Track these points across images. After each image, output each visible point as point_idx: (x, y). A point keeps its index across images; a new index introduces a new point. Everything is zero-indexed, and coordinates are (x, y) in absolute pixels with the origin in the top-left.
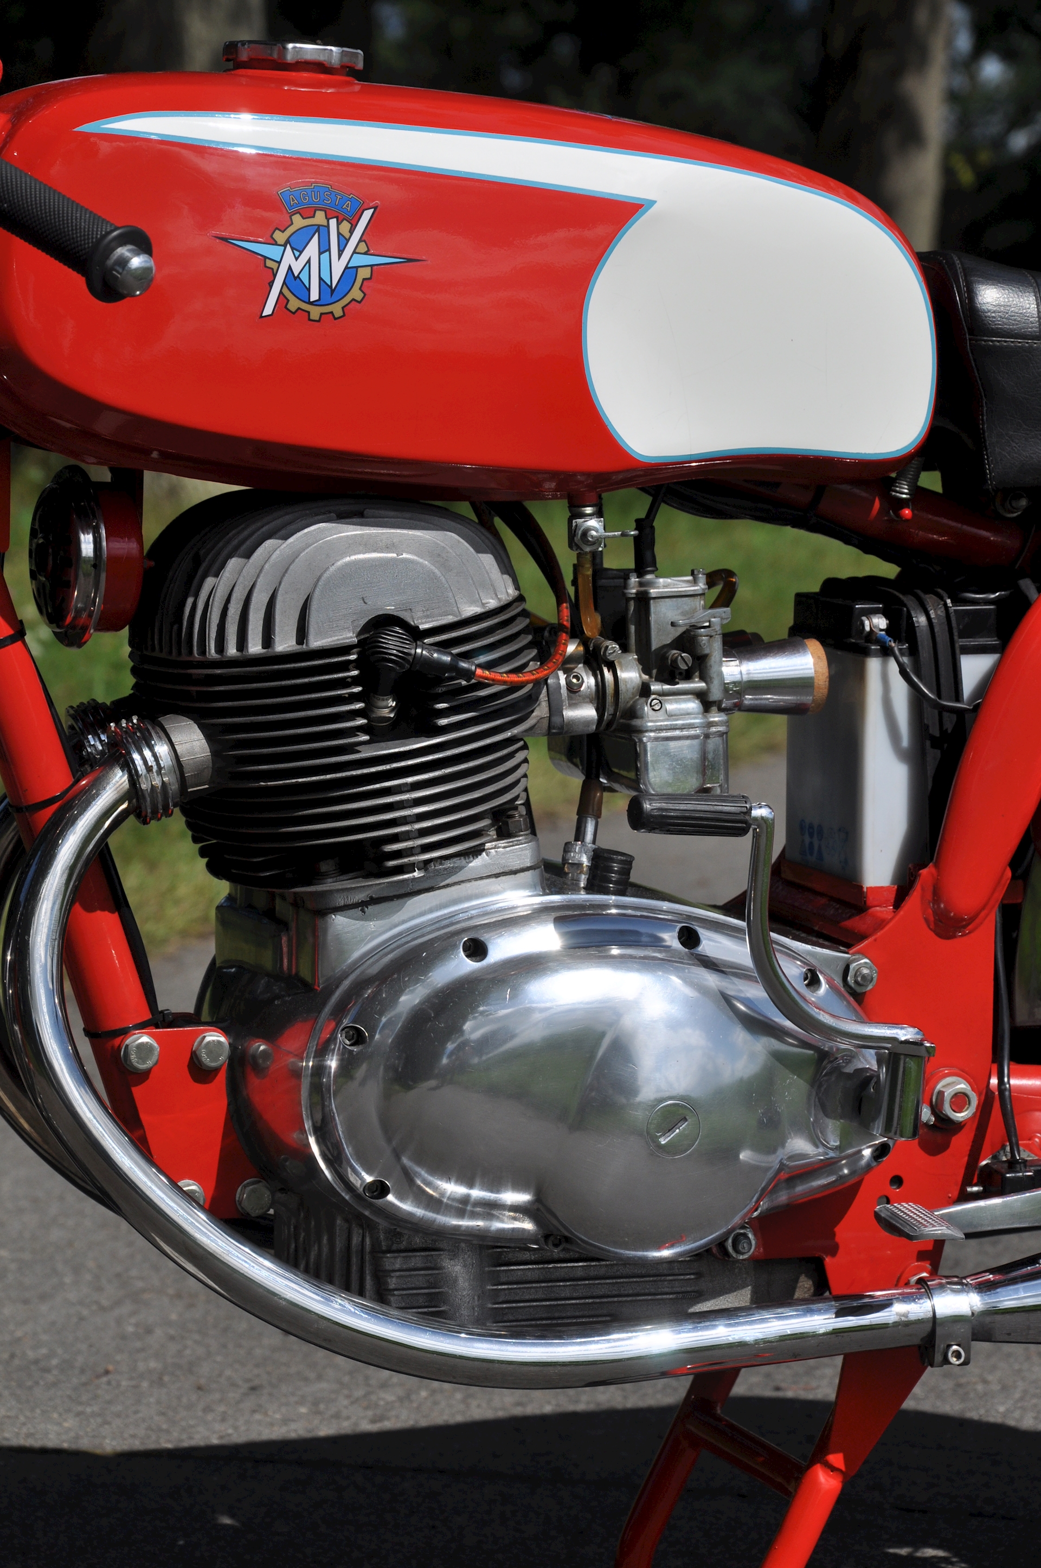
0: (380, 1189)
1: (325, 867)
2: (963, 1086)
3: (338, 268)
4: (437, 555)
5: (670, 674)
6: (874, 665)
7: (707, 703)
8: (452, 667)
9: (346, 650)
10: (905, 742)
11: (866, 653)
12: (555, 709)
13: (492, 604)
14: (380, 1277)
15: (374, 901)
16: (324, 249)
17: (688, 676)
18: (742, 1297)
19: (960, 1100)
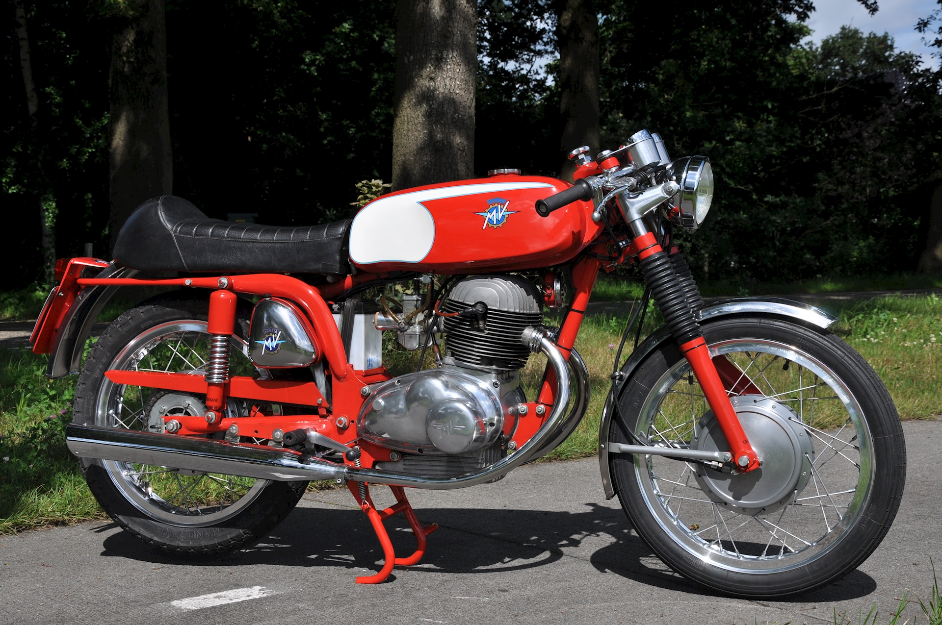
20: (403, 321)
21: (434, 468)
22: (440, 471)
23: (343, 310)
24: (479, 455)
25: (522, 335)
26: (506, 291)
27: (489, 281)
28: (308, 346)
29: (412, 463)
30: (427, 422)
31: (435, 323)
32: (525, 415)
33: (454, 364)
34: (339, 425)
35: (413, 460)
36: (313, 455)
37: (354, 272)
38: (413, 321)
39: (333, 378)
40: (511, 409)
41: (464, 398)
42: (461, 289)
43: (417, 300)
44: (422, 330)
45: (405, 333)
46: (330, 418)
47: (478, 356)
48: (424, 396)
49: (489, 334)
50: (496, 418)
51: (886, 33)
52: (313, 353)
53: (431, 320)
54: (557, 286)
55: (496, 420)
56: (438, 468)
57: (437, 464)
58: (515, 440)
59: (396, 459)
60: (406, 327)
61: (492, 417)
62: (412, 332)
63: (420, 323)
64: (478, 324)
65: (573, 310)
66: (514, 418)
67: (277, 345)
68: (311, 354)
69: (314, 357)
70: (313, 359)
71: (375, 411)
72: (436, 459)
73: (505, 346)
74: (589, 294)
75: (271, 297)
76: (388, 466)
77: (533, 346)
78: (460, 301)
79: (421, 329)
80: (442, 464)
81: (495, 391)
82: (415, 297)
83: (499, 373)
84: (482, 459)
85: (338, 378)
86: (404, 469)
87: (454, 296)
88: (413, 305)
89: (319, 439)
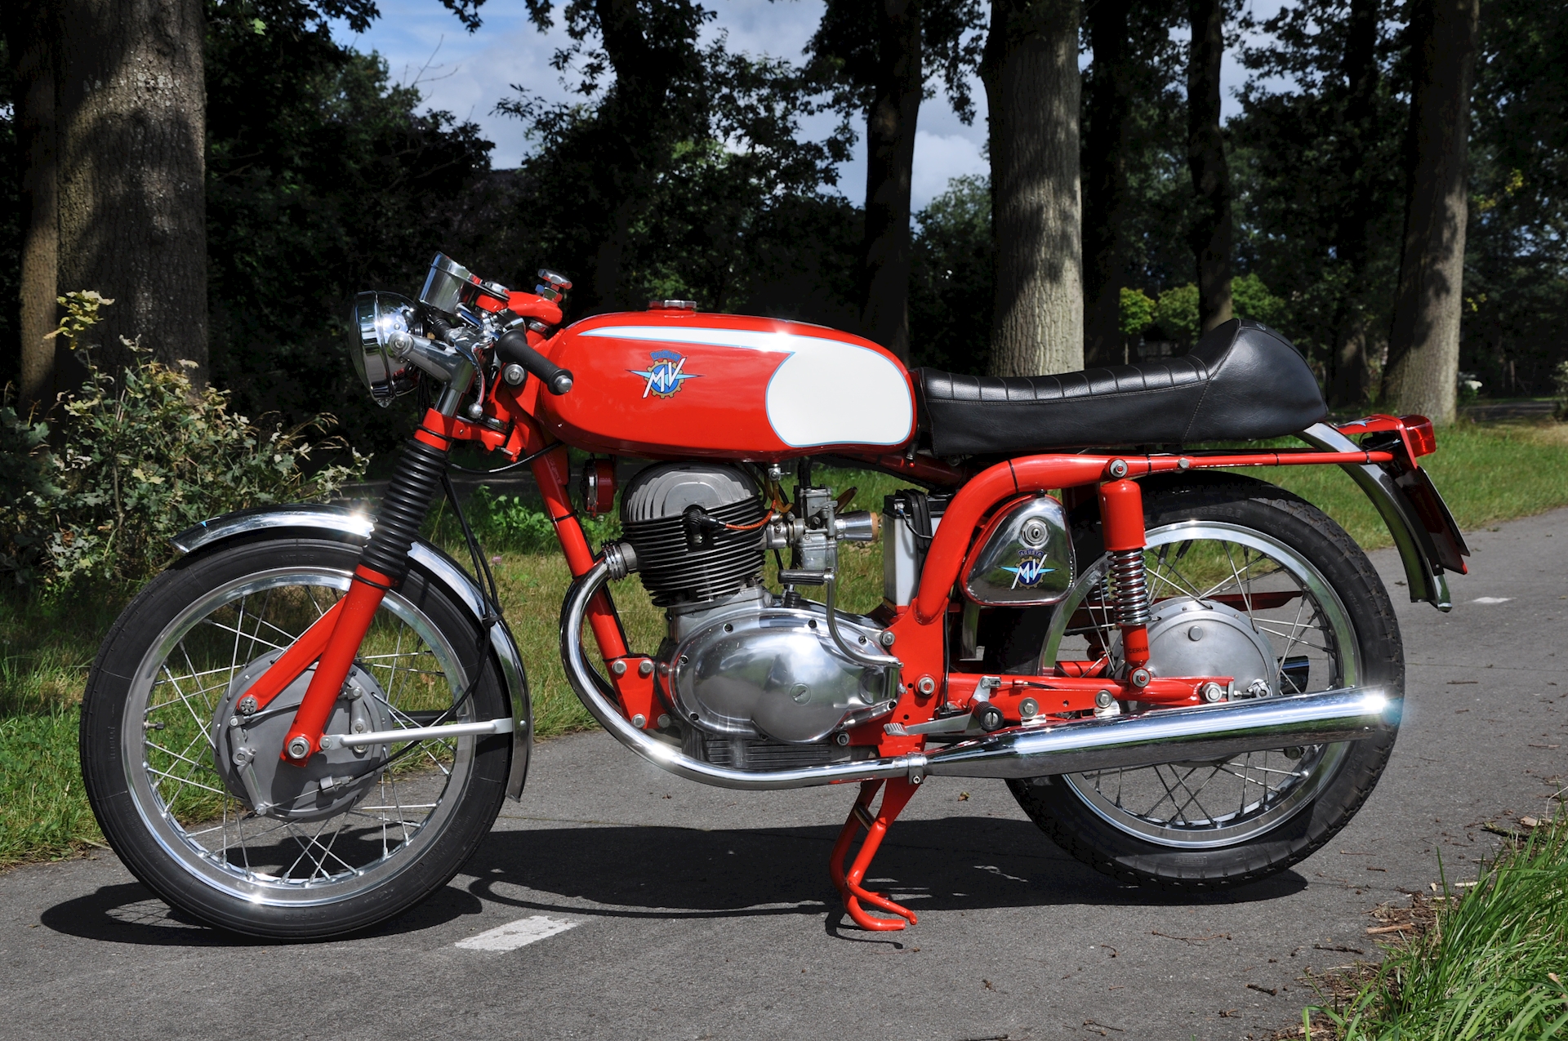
0: (695, 717)
1: (678, 598)
2: (929, 680)
3: (671, 380)
4: (714, 482)
5: (814, 527)
6: (898, 522)
7: (828, 538)
8: (717, 523)
9: (679, 517)
10: (912, 551)
11: (895, 517)
12: (769, 539)
13: (739, 500)
14: (705, 750)
15: (697, 611)
16: (666, 373)
17: (821, 527)
18: (848, 758)
19: (927, 686)
51: (375, 51)
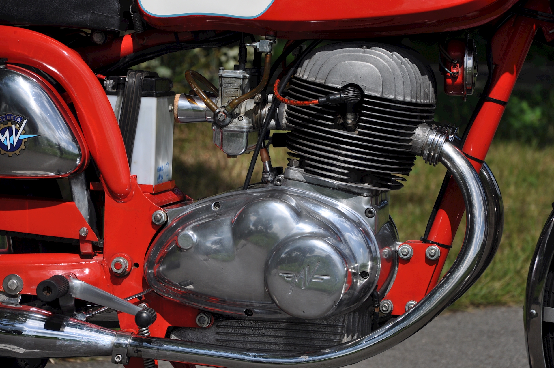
20: (222, 110)
21: (265, 339)
22: (275, 344)
23: (123, 89)
24: (338, 321)
25: (412, 138)
26: (393, 68)
27: (364, 52)
28: (69, 143)
29: (230, 331)
30: (267, 270)
31: (273, 114)
32: (408, 260)
33: (303, 179)
34: (115, 270)
35: (231, 327)
36: (73, 316)
37: (139, 29)
38: (237, 111)
39: (106, 196)
40: (386, 250)
41: (321, 231)
42: (320, 63)
43: (244, 78)
44: (251, 125)
45: (226, 129)
46: (98, 258)
47: (343, 168)
48: (256, 228)
49: (360, 133)
50: (370, 264)
52: (78, 155)
53: (265, 110)
54: (469, 62)
55: (369, 267)
56: (272, 340)
57: (271, 332)
58: (389, 298)
59: (205, 325)
60: (228, 119)
61: (365, 262)
62: (237, 127)
63: (248, 114)
64: (345, 118)
65: (491, 100)
66: (390, 264)
67: (20, 141)
68: (72, 157)
69: (78, 162)
70: (77, 166)
71: (181, 249)
72: (268, 325)
73: (386, 153)
74: (516, 75)
75: (6, 64)
76: (191, 335)
77: (429, 154)
78: (318, 81)
79: (249, 123)
80: (278, 333)
81: (368, 223)
82: (239, 73)
83: (374, 195)
84: (343, 327)
85: (115, 196)
86: (217, 340)
87: (307, 73)
88: (237, 86)
89: (85, 291)
